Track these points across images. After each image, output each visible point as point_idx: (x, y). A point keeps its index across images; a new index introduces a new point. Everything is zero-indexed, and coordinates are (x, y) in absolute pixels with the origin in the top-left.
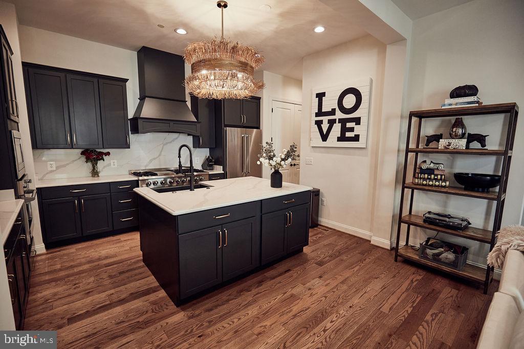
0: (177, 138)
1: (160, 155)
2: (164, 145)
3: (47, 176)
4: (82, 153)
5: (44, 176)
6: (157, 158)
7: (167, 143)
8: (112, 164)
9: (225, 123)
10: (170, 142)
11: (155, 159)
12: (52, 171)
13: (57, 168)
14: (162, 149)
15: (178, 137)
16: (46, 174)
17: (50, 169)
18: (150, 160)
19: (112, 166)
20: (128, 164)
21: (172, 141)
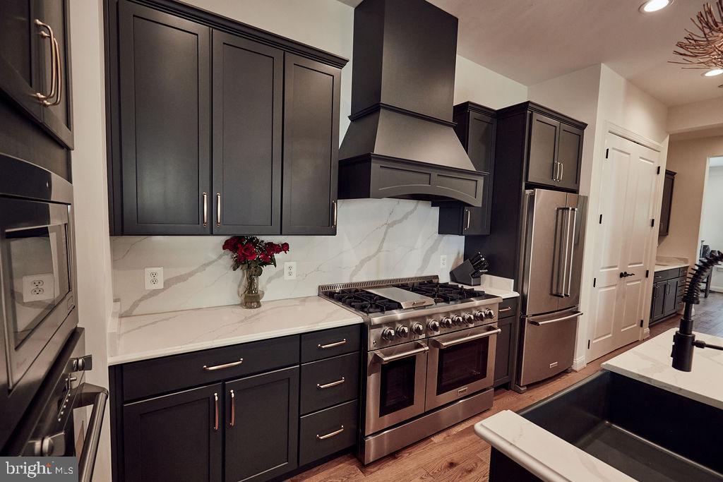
0: (411, 212)
1: (379, 250)
2: (390, 226)
3: (142, 304)
4: (227, 246)
5: (135, 305)
6: (374, 256)
7: (394, 223)
8: (286, 271)
9: (530, 180)
10: (400, 221)
11: (369, 258)
12: (155, 293)
13: (168, 284)
14: (385, 234)
15: (415, 208)
16: (141, 300)
17: (150, 287)
18: (360, 263)
19: (286, 277)
20: (318, 270)
21: (403, 218)
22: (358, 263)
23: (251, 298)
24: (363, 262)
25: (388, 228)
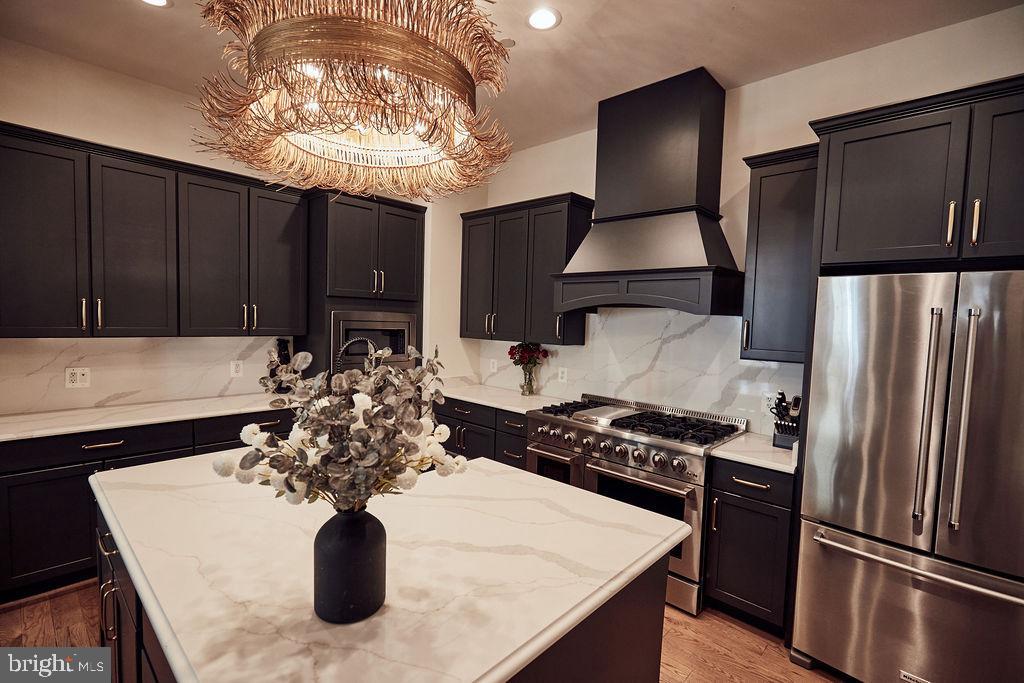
1: (651, 368)
2: (666, 341)
6: (644, 374)
8: (560, 375)
10: (682, 336)
11: (637, 377)
13: (498, 369)
14: (659, 352)
16: (488, 378)
18: (627, 379)
19: (560, 380)
20: (584, 378)
21: (685, 333)
22: (624, 379)
23: (529, 388)
24: (629, 380)
25: (662, 343)
